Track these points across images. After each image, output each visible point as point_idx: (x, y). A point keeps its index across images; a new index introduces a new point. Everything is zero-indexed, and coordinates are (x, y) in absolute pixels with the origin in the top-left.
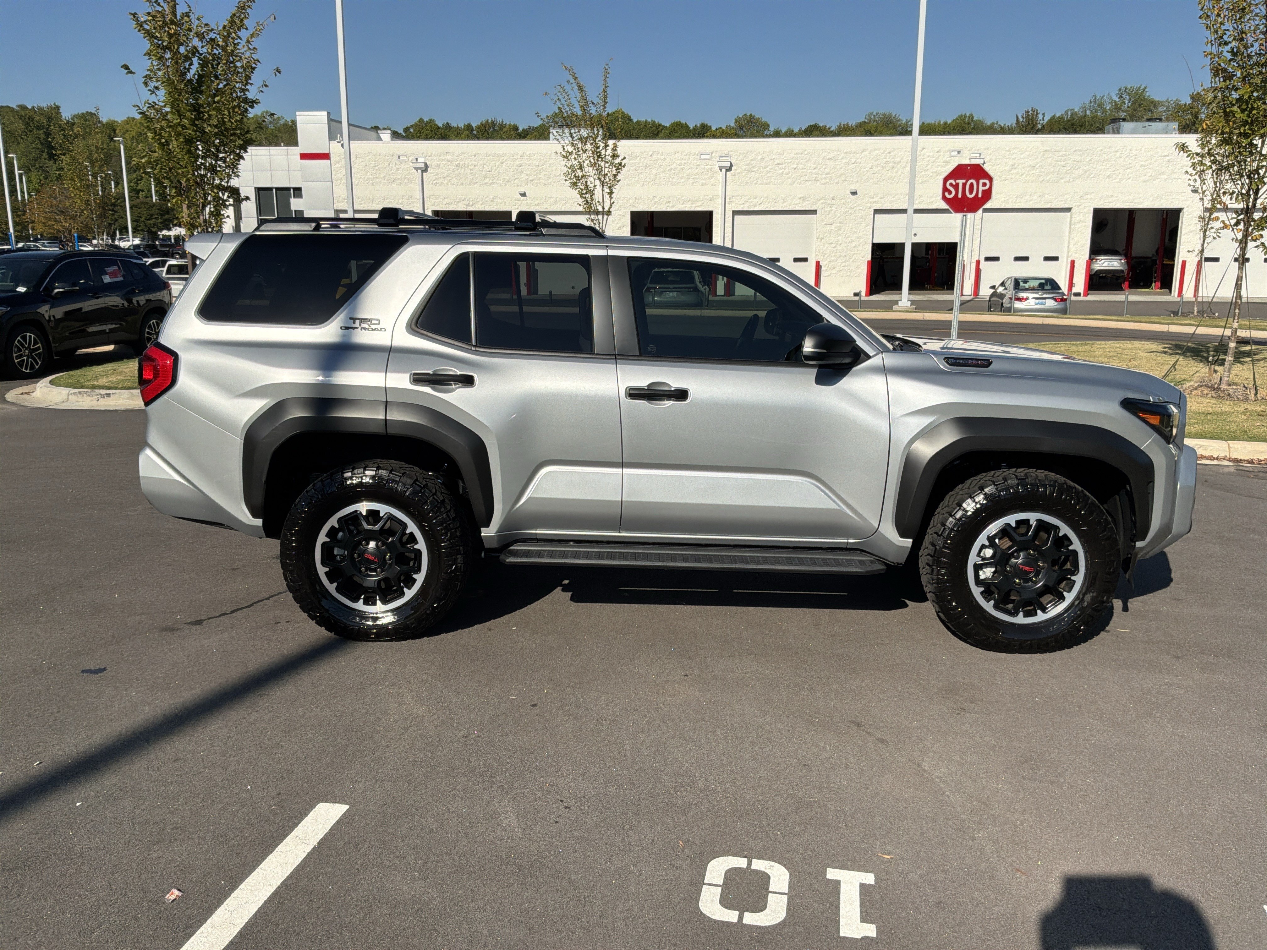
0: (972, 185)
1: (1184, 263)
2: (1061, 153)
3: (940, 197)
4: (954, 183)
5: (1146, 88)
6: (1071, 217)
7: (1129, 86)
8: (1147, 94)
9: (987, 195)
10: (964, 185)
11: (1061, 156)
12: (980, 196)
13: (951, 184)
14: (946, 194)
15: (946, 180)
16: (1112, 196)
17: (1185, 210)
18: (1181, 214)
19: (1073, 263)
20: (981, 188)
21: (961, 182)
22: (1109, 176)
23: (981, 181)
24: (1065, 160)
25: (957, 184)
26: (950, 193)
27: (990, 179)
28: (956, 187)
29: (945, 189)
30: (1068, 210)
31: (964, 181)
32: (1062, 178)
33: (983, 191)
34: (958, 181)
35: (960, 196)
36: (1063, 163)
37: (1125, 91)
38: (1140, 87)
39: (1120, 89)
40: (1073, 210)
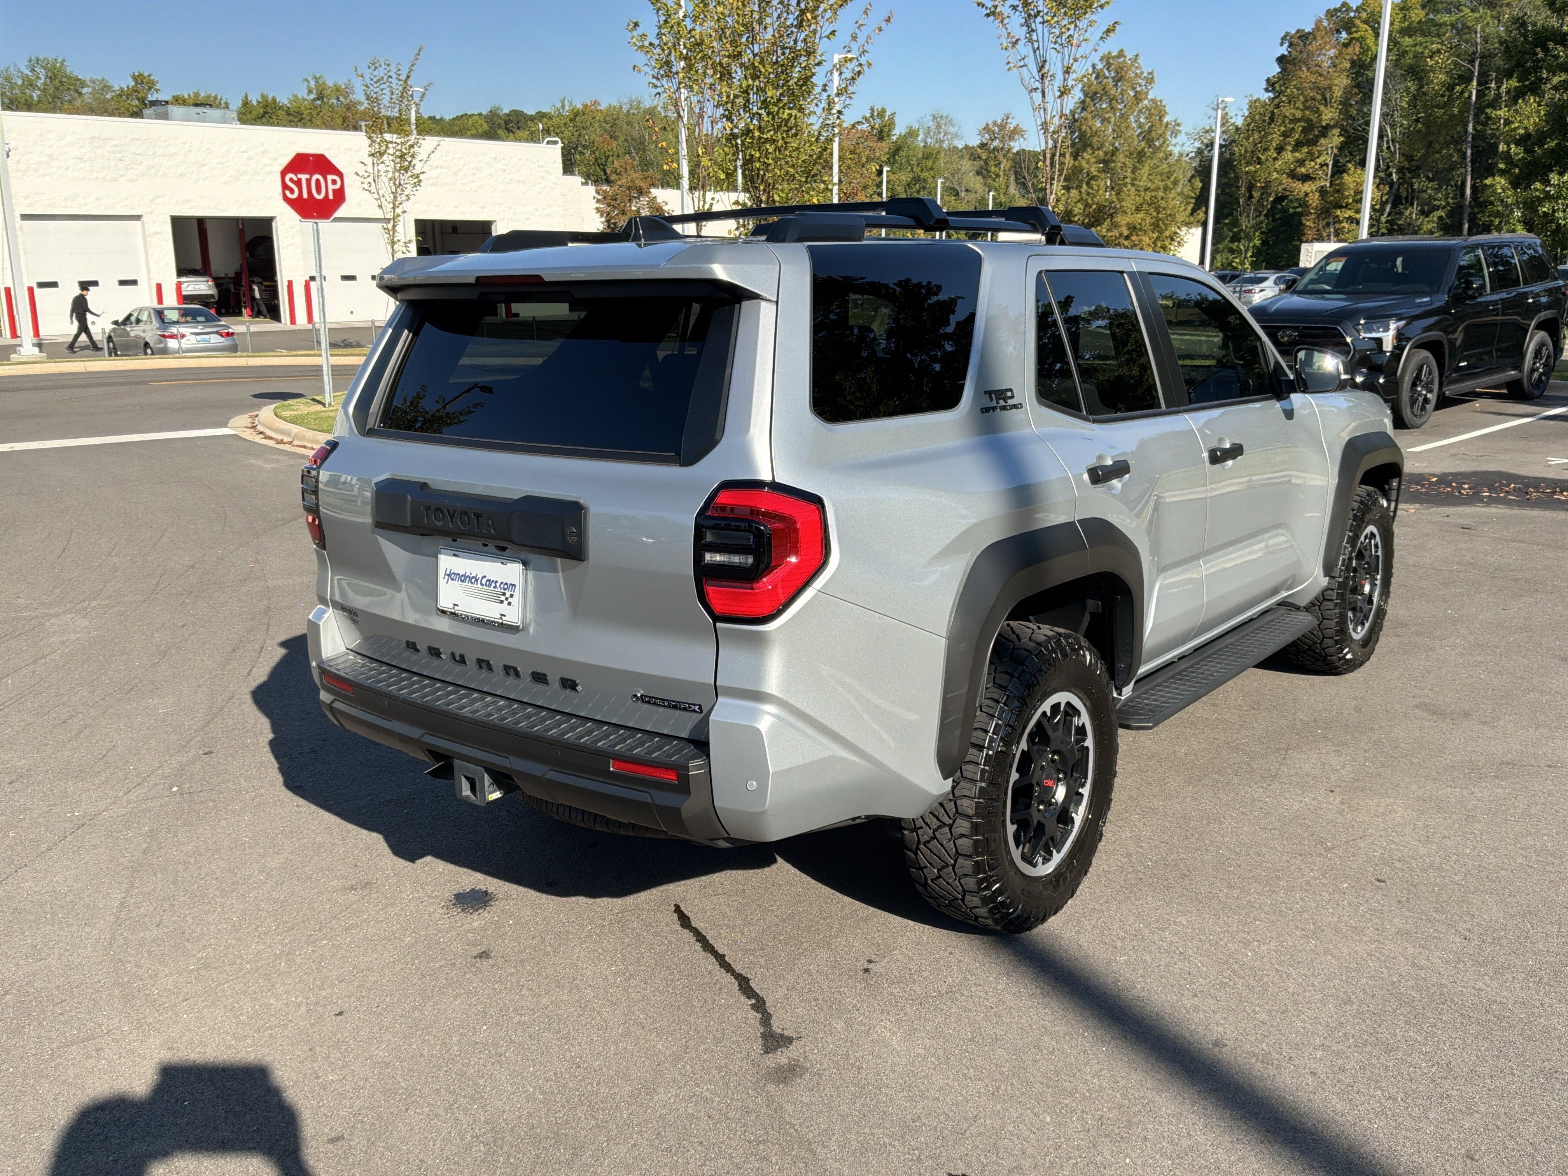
0: (318, 181)
1: (290, 284)
2: (114, 143)
3: (281, 197)
4: (295, 179)
5: (64, 61)
6: (143, 228)
7: (41, 57)
8: (68, 69)
9: (340, 196)
10: (309, 181)
11: (115, 146)
12: (331, 196)
13: (291, 180)
14: (288, 193)
15: (284, 173)
16: (190, 201)
17: (278, 219)
18: (274, 224)
19: (159, 287)
20: (331, 187)
21: (304, 177)
22: (181, 175)
23: (330, 178)
24: (120, 152)
25: (300, 180)
26: (292, 191)
27: (340, 175)
28: (298, 183)
29: (285, 187)
30: (138, 218)
31: (308, 176)
32: (121, 176)
33: (334, 191)
34: (300, 176)
35: (305, 196)
36: (119, 156)
37: (38, 63)
38: (56, 60)
39: (30, 61)
40: (144, 219)
